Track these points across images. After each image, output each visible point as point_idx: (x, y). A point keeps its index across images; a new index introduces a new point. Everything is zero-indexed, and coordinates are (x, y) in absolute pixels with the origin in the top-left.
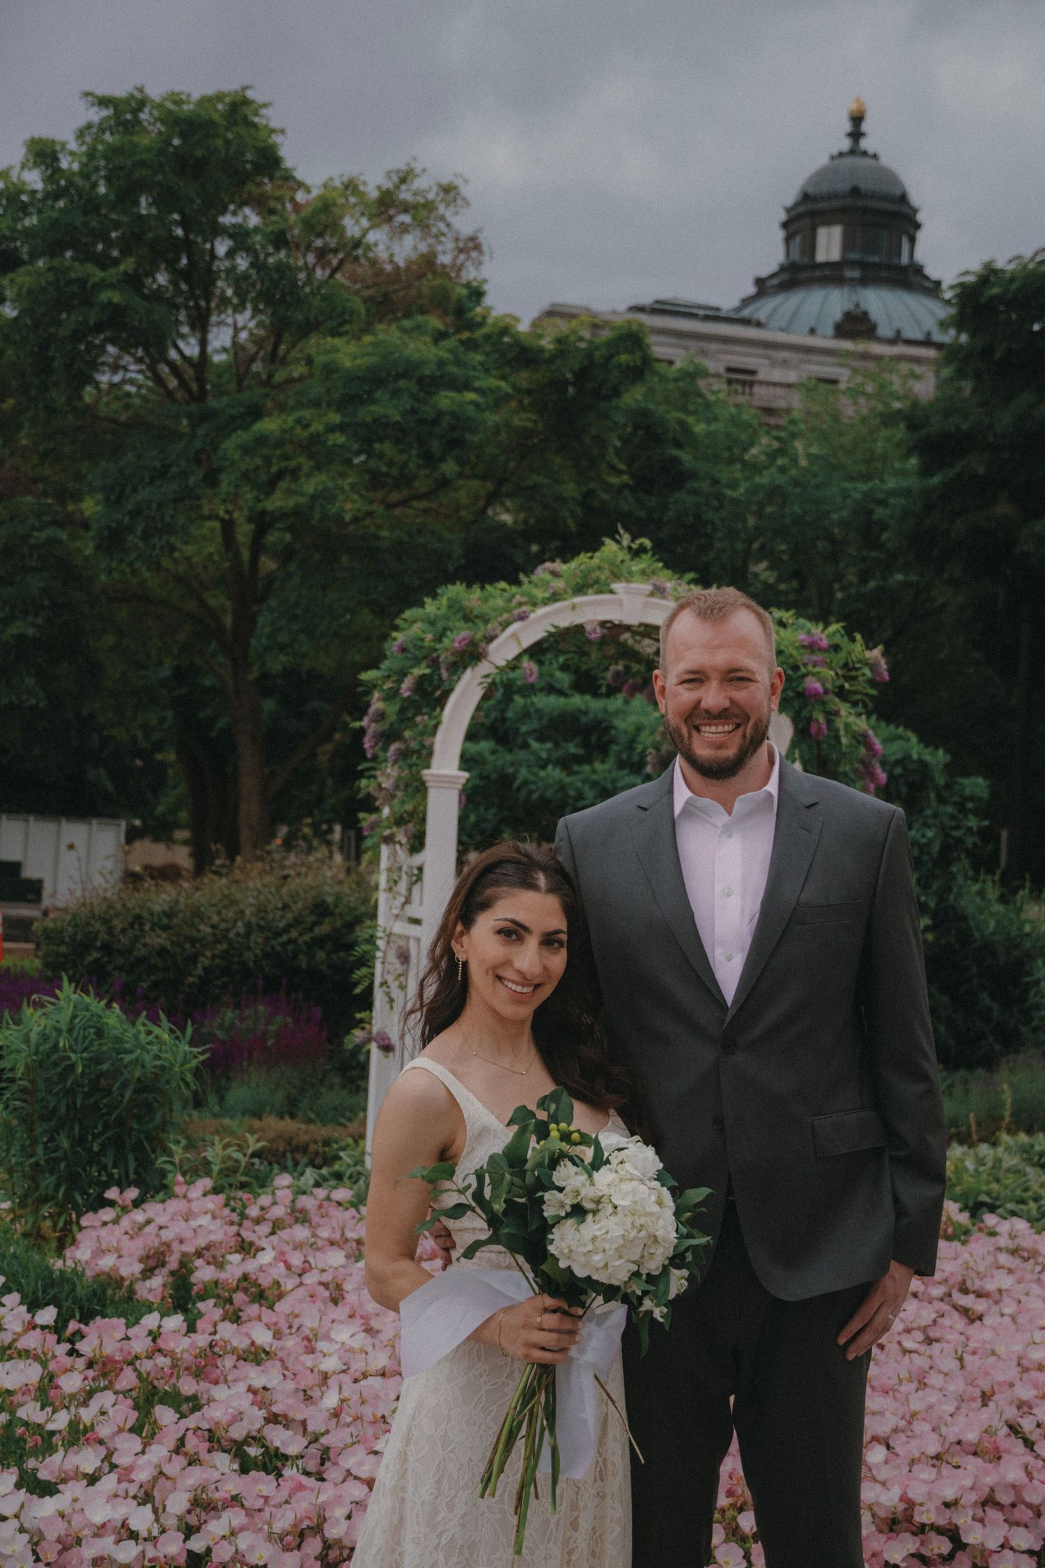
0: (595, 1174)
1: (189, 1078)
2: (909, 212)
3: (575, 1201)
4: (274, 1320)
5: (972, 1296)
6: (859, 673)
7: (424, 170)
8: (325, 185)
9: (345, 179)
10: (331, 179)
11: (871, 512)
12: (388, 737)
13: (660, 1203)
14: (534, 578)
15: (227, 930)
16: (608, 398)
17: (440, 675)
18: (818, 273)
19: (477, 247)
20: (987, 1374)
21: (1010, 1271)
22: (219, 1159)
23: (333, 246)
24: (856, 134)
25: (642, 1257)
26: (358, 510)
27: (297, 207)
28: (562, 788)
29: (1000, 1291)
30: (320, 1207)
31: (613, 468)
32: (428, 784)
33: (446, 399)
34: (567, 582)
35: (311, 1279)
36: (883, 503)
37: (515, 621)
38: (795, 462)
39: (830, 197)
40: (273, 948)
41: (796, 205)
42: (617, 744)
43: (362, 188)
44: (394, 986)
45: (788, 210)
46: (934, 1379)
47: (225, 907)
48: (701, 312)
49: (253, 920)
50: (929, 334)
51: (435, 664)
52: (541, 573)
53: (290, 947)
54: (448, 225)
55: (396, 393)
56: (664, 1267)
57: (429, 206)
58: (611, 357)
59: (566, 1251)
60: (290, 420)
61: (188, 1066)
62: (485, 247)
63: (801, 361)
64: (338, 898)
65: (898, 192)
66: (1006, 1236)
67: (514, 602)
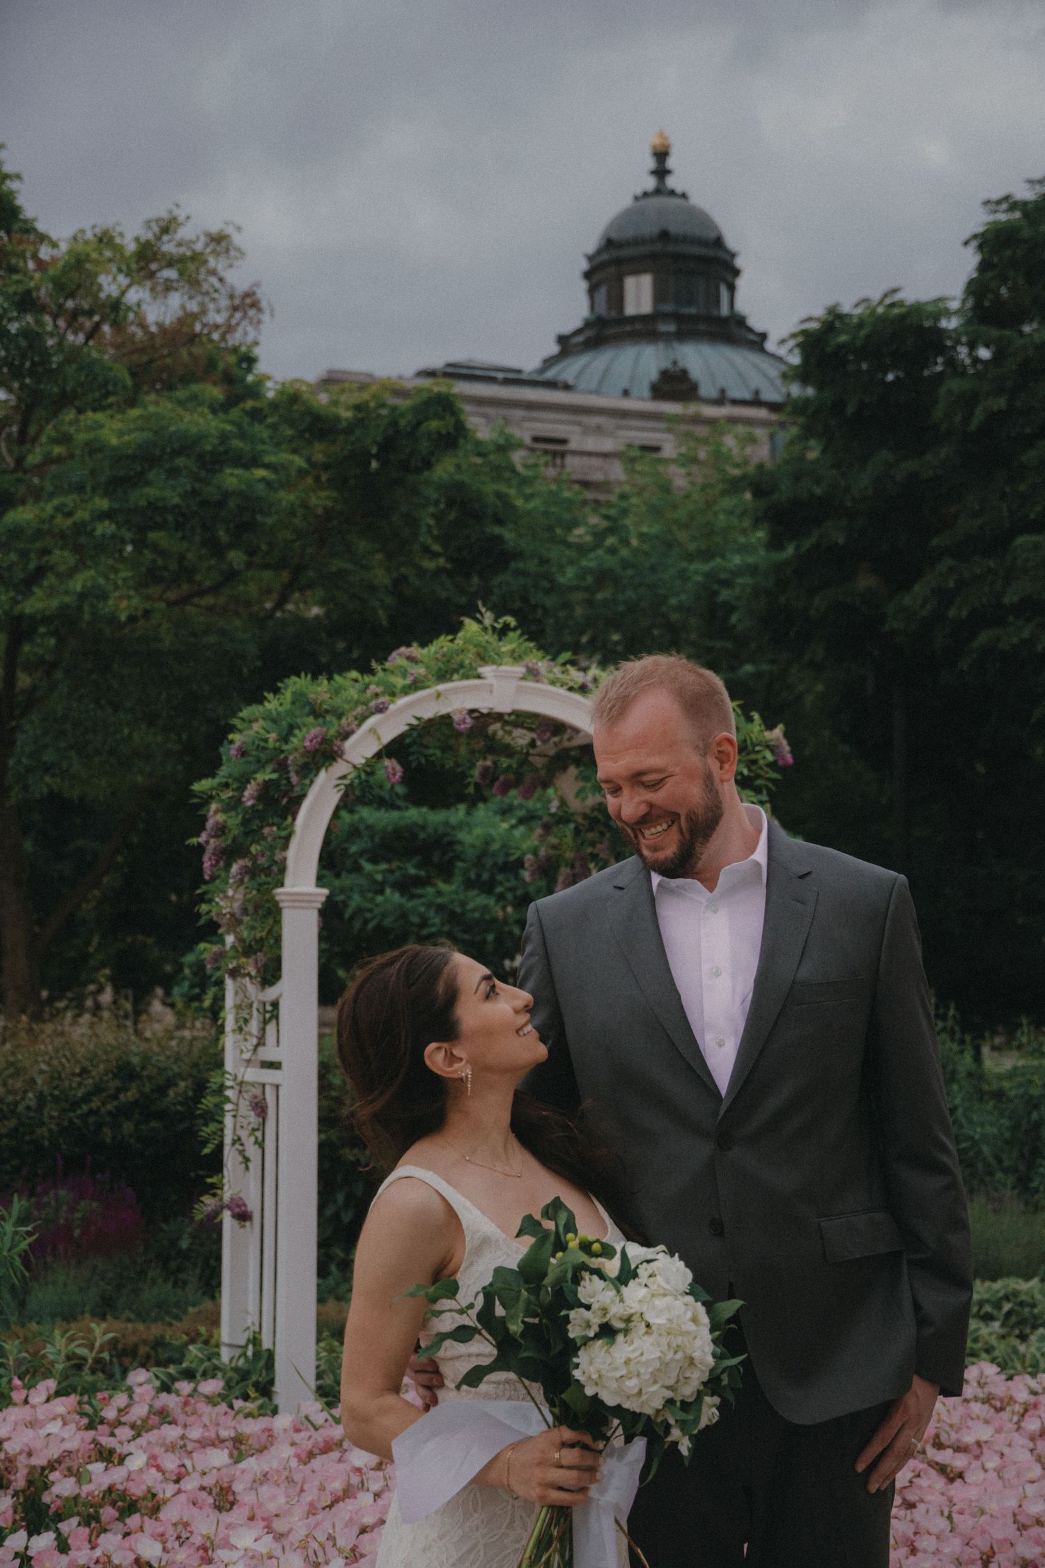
0: (624, 1289)
1: (18, 1262)
2: (727, 257)
3: (605, 1320)
4: (160, 1530)
5: (950, 1451)
6: (759, 756)
7: (188, 218)
8: (75, 238)
9: (97, 231)
10: (83, 231)
11: (716, 593)
12: (229, 854)
13: (694, 1320)
14: (388, 665)
15: (16, 1103)
16: (418, 471)
17: (288, 779)
18: (628, 328)
19: (255, 305)
20: (984, 1532)
21: (987, 1422)
22: (62, 1357)
23: (86, 307)
24: (661, 172)
25: (677, 1382)
26: (136, 609)
27: (41, 264)
28: (403, 915)
29: (979, 1444)
30: (186, 1403)
31: (427, 550)
32: (281, 905)
33: (232, 478)
34: (427, 667)
35: (190, 1484)
36: (727, 584)
37: (373, 714)
38: (625, 542)
39: (637, 242)
40: (71, 1121)
41: (599, 252)
42: (462, 861)
43: (118, 240)
44: (249, 1143)
45: (590, 258)
46: (924, 1543)
47: (11, 1076)
48: (500, 375)
49: (45, 1088)
50: (757, 393)
51: (282, 767)
52: (398, 658)
53: (92, 1120)
54: (221, 280)
55: (173, 473)
56: (699, 1392)
57: (198, 258)
58: (419, 424)
59: (595, 1376)
60: (49, 508)
61: (17, 1249)
62: (264, 304)
63: (619, 427)
64: (146, 1059)
65: (712, 235)
66: (975, 1384)
67: (369, 693)
